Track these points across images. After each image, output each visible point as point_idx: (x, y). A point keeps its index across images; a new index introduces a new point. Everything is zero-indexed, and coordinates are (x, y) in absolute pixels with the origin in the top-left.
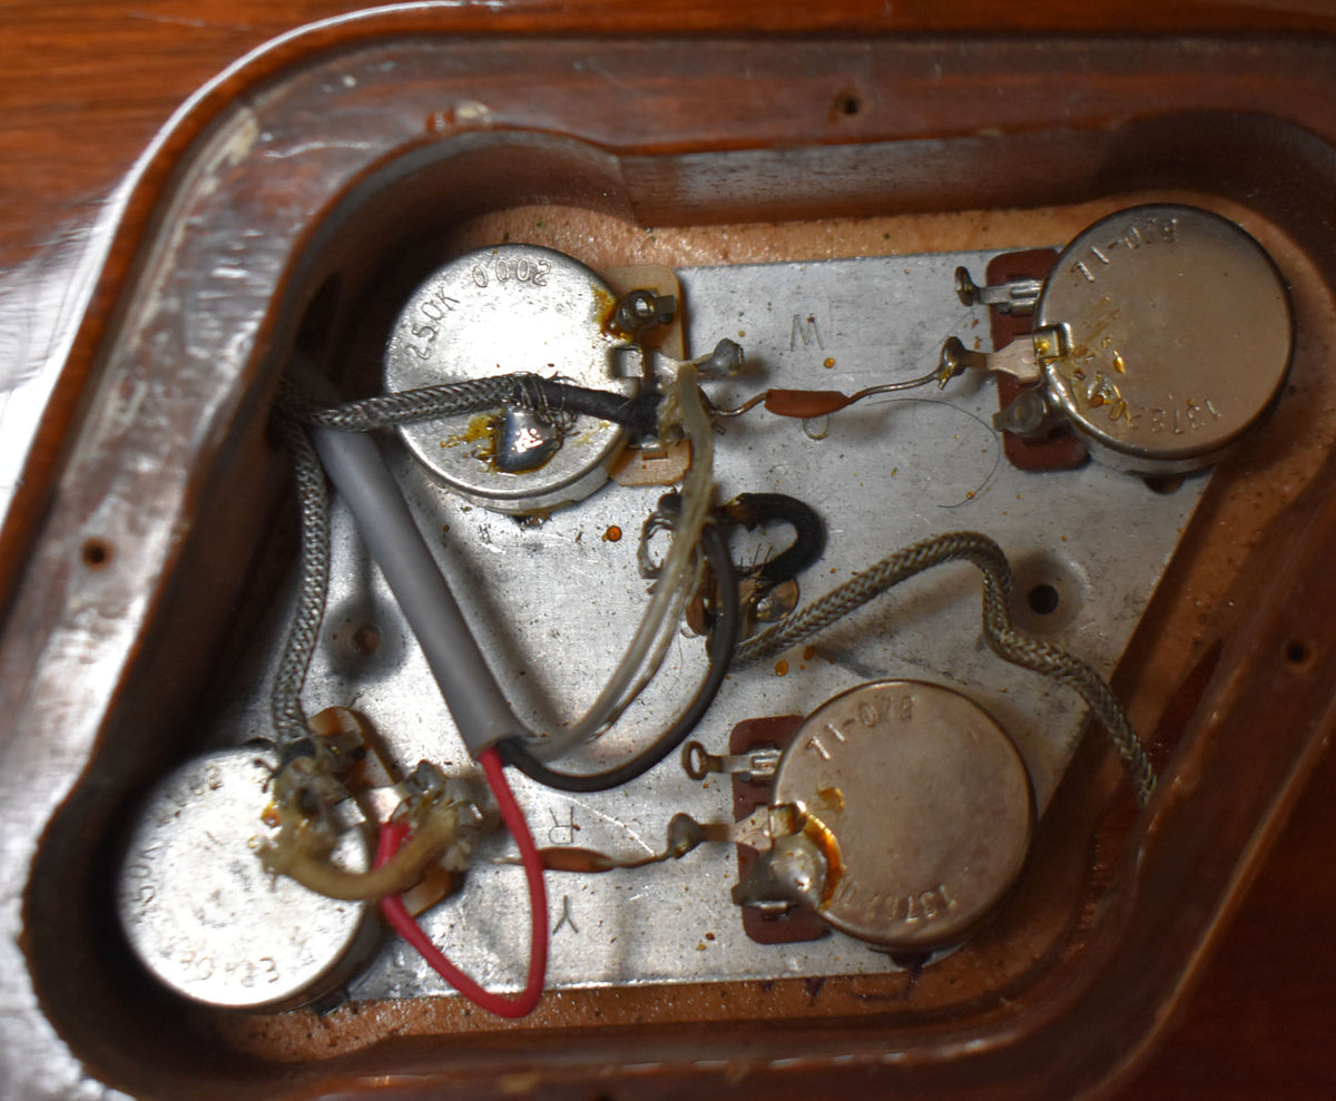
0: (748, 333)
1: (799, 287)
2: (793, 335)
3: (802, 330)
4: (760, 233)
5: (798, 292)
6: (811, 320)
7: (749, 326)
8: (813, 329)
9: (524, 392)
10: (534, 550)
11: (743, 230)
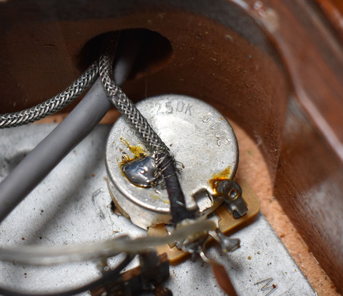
0: (251, 260)
1: (286, 273)
2: (263, 281)
3: (267, 284)
4: (301, 246)
5: (284, 274)
6: (274, 287)
7: (255, 259)
8: (271, 290)
9: (162, 159)
10: (101, 216)
11: (298, 238)
